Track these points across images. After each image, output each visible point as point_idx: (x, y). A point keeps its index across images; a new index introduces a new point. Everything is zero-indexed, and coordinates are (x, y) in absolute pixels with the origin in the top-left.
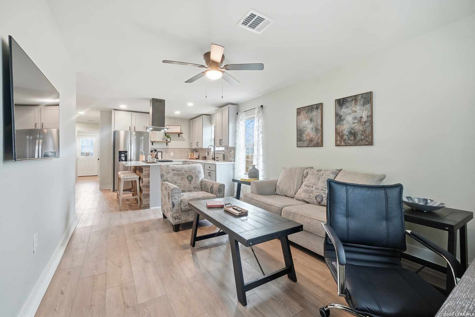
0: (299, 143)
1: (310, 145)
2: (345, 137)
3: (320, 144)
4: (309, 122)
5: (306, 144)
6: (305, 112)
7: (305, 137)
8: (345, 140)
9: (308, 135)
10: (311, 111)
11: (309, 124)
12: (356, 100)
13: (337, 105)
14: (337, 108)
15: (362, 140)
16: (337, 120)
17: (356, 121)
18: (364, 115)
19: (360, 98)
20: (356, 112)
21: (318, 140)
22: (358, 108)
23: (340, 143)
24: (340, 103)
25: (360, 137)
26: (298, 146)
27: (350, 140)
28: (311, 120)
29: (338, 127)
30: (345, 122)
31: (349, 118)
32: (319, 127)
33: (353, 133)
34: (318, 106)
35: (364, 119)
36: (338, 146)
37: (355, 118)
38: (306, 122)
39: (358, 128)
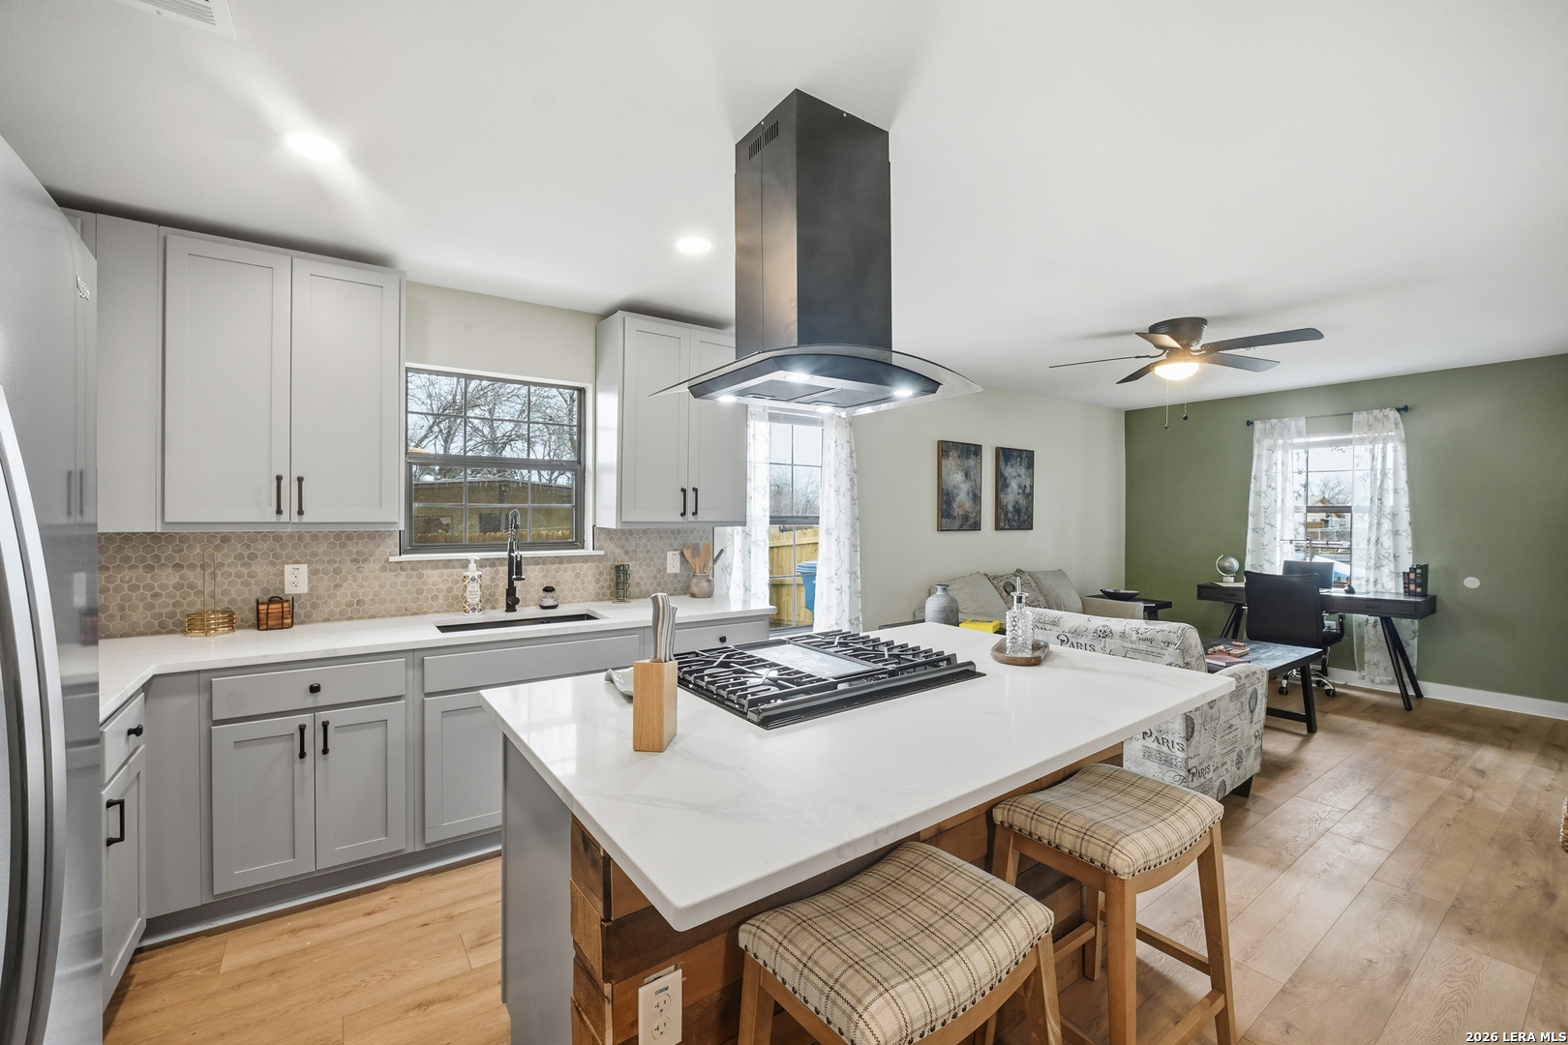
0: (944, 521)
1: (965, 527)
2: (1010, 515)
3: (976, 526)
4: (964, 478)
5: (957, 524)
6: (956, 455)
7: (957, 510)
8: (1009, 520)
9: (961, 506)
10: (967, 458)
11: (964, 482)
12: (1021, 457)
13: (1002, 458)
14: (1002, 463)
15: (1024, 522)
16: (1001, 483)
17: (1020, 491)
18: (1028, 484)
19: (1024, 456)
20: (1020, 476)
21: (976, 516)
22: (1022, 471)
23: (1002, 524)
24: (1005, 455)
25: (1024, 517)
26: (940, 529)
27: (1014, 520)
28: (967, 475)
29: (1002, 496)
30: (1009, 490)
31: (1014, 484)
32: (978, 493)
33: (1017, 510)
34: (975, 450)
35: (1028, 490)
36: (1003, 529)
37: (1020, 487)
38: (959, 477)
39: (1023, 502)
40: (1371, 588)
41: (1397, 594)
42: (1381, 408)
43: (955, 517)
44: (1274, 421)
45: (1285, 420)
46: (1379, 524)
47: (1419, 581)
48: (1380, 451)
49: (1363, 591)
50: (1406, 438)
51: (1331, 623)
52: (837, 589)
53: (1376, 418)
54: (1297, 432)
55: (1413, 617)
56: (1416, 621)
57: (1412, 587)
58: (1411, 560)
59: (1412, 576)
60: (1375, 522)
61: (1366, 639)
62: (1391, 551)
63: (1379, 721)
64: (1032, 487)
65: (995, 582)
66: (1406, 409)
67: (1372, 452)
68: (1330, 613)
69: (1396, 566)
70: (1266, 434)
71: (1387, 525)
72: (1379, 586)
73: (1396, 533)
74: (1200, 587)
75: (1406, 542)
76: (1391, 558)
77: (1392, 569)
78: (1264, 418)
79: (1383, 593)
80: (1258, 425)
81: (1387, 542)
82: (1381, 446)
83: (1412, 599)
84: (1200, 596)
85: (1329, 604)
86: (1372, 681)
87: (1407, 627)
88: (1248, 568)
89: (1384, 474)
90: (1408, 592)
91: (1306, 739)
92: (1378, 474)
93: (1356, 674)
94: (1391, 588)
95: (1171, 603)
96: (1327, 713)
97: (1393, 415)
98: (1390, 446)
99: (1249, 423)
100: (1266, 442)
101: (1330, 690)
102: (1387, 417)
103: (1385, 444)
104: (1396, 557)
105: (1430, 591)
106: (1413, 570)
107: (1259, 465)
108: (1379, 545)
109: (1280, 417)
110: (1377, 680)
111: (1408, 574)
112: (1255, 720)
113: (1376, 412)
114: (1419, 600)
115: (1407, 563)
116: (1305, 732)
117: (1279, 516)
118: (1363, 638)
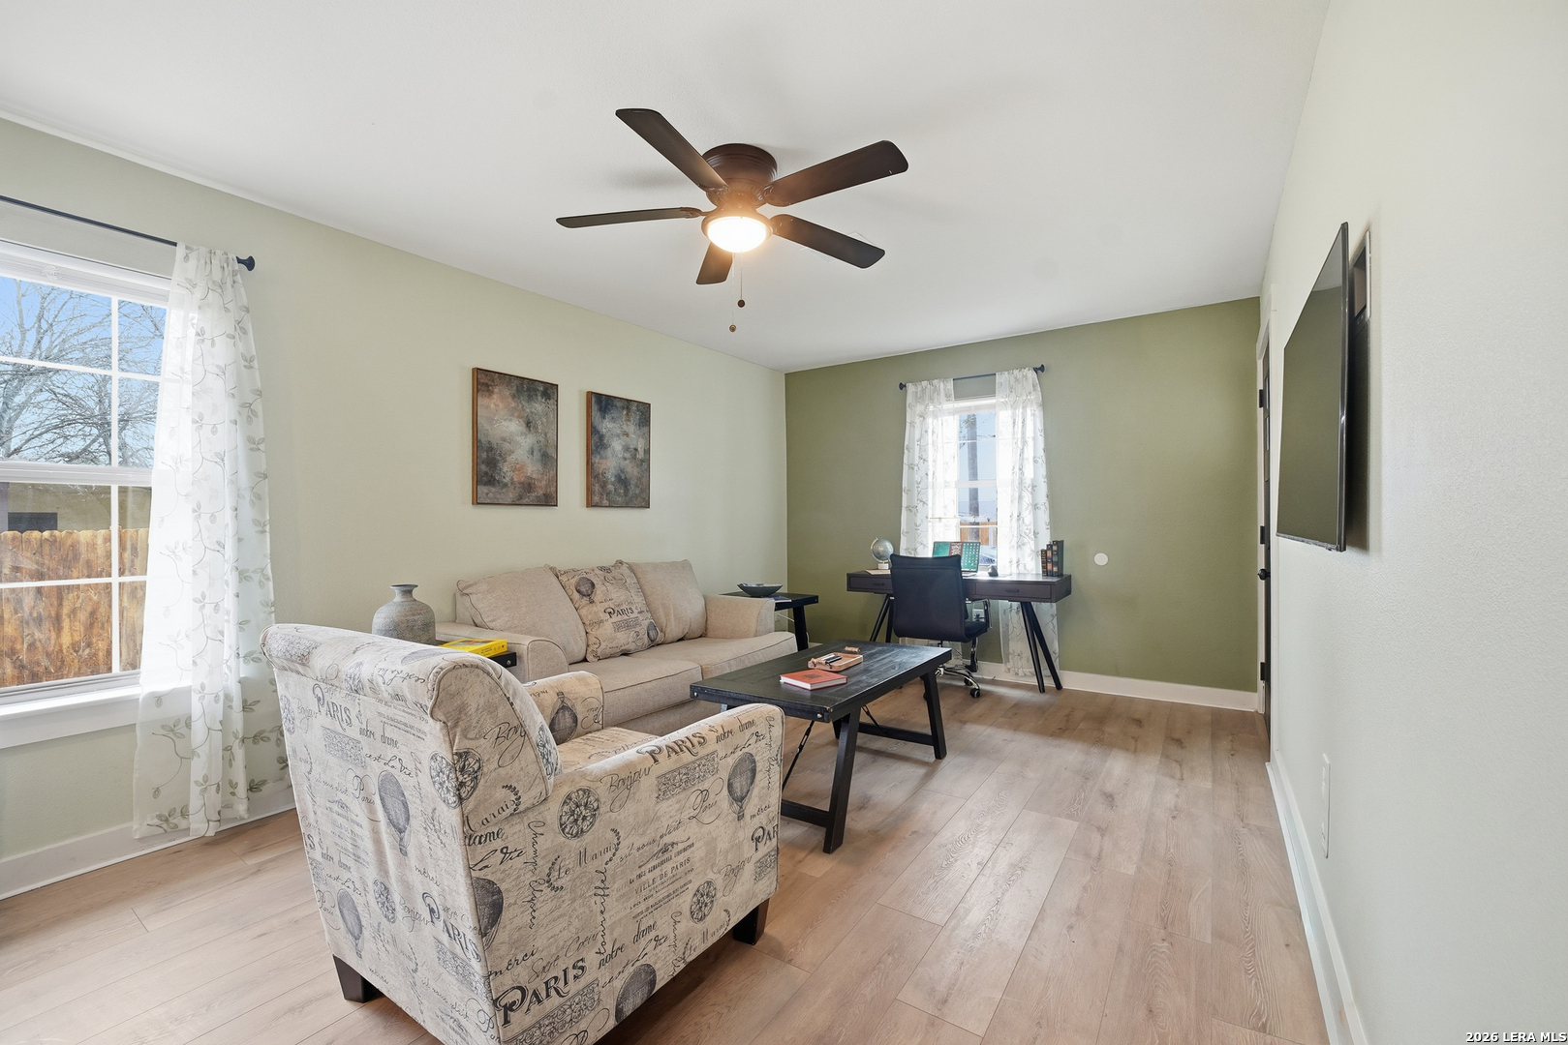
0: (483, 489)
1: (524, 501)
2: (610, 487)
3: (548, 500)
4: (522, 428)
5: (511, 495)
6: (507, 392)
7: (507, 473)
8: (609, 494)
9: (518, 468)
10: (530, 398)
11: (522, 434)
12: (628, 409)
13: (595, 408)
14: (595, 413)
15: (636, 496)
16: (595, 443)
17: (628, 455)
18: (641, 446)
19: (634, 408)
20: (627, 435)
21: (548, 486)
22: (631, 428)
23: (596, 499)
24: (601, 404)
25: (633, 490)
26: (477, 501)
27: (619, 495)
28: (528, 424)
29: (596, 459)
30: (609, 452)
31: (617, 445)
32: (551, 451)
33: (622, 481)
34: (549, 391)
35: (641, 455)
36: (596, 506)
37: (626, 449)
38: (513, 427)
39: (632, 470)
40: (1014, 570)
41: (1037, 574)
42: (1021, 367)
43: (506, 485)
44: (924, 383)
45: (935, 382)
46: (1020, 497)
47: (1055, 559)
48: (1020, 416)
49: (1007, 573)
50: (1043, 401)
51: (976, 610)
52: (195, 600)
53: (1016, 379)
54: (946, 396)
55: (1049, 600)
56: (1054, 604)
57: (1049, 566)
58: (1049, 537)
59: (1049, 554)
60: (1017, 495)
61: (1011, 627)
62: (1032, 527)
63: (1016, 728)
64: (647, 451)
65: (564, 579)
66: (1042, 368)
67: (1014, 415)
68: (973, 600)
69: (1036, 544)
70: (919, 399)
71: (1027, 499)
72: (1021, 567)
73: (1035, 507)
74: (850, 577)
75: (1044, 516)
76: (1032, 535)
77: (1033, 548)
78: (916, 381)
79: (1024, 574)
80: (910, 388)
81: (1028, 518)
82: (1021, 410)
83: (1049, 580)
84: (851, 587)
85: (970, 589)
86: (1017, 674)
87: (1045, 611)
88: (903, 553)
89: (1024, 442)
90: (1046, 572)
91: (931, 770)
92: (1019, 441)
93: (1002, 667)
94: (1030, 570)
95: (817, 597)
96: (965, 723)
97: (1032, 375)
98: (1029, 412)
99: (902, 386)
100: (919, 408)
101: (975, 689)
102: (1025, 377)
103: (1024, 408)
104: (1036, 534)
105: (1066, 572)
106: (1050, 547)
107: (912, 434)
108: (1021, 521)
109: (929, 379)
110: (1021, 673)
111: (1046, 551)
112: (748, 813)
113: (1016, 372)
114: (1055, 580)
115: (1045, 541)
116: (932, 758)
117: (930, 491)
118: (1008, 626)
